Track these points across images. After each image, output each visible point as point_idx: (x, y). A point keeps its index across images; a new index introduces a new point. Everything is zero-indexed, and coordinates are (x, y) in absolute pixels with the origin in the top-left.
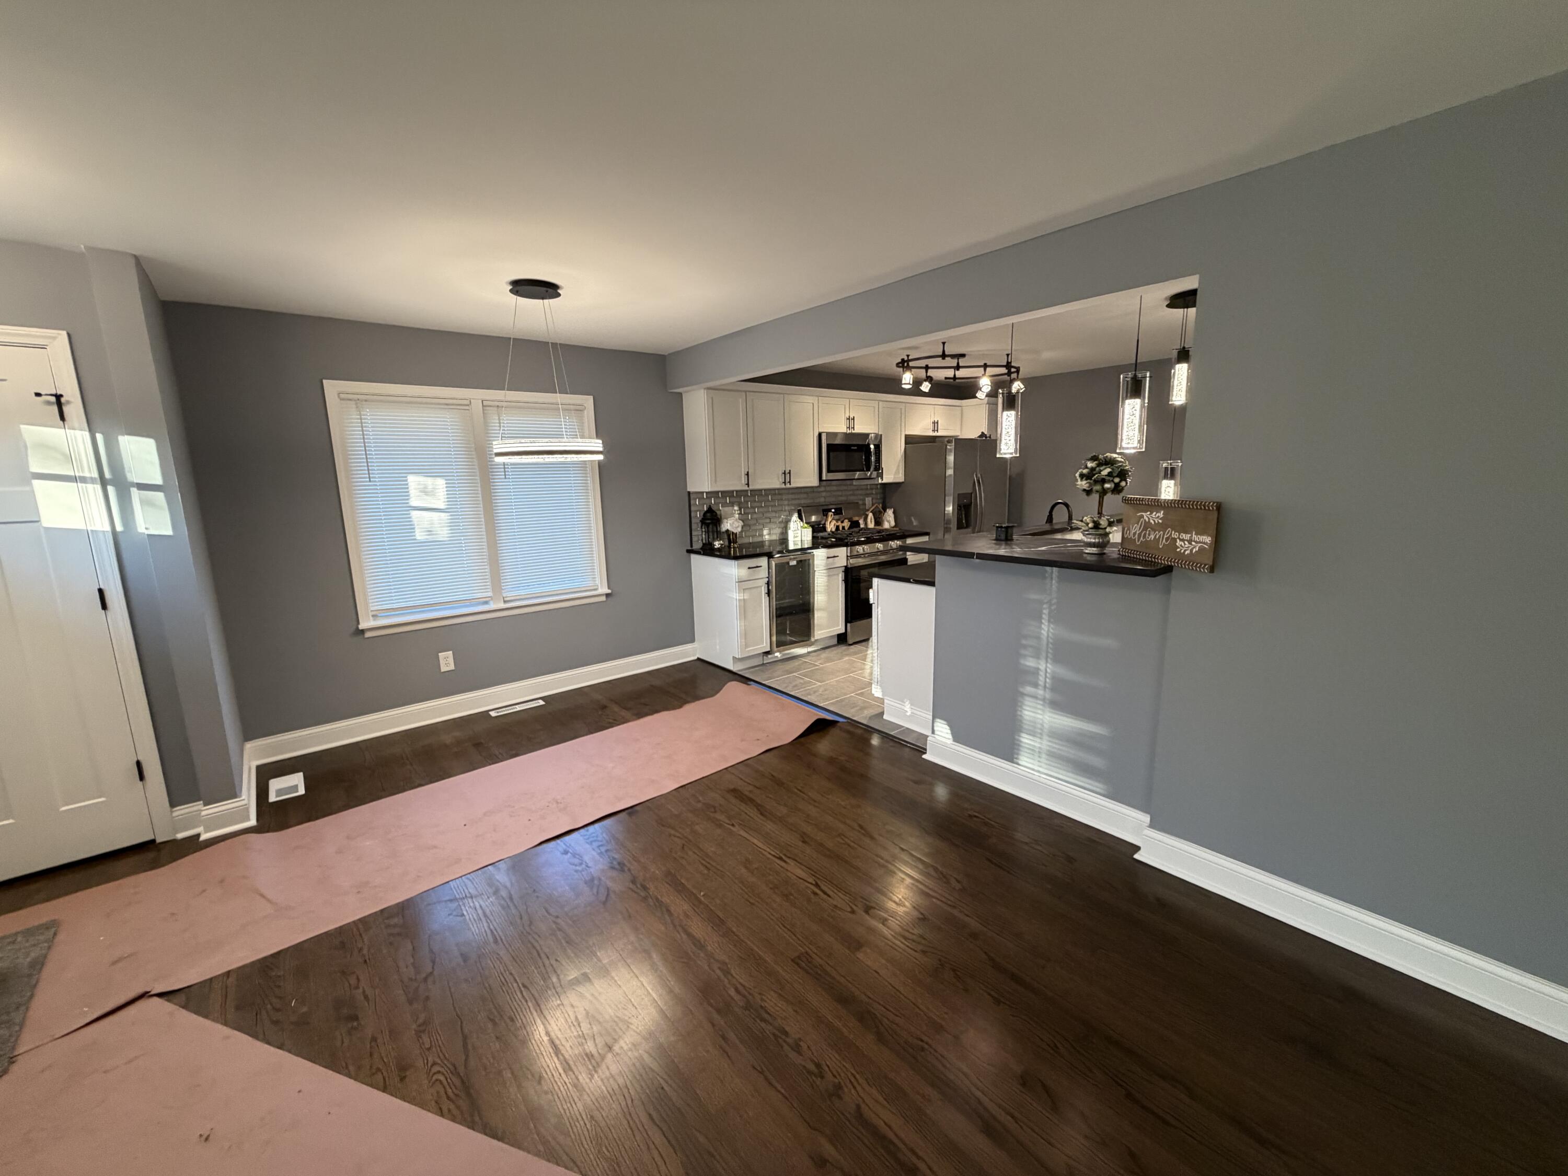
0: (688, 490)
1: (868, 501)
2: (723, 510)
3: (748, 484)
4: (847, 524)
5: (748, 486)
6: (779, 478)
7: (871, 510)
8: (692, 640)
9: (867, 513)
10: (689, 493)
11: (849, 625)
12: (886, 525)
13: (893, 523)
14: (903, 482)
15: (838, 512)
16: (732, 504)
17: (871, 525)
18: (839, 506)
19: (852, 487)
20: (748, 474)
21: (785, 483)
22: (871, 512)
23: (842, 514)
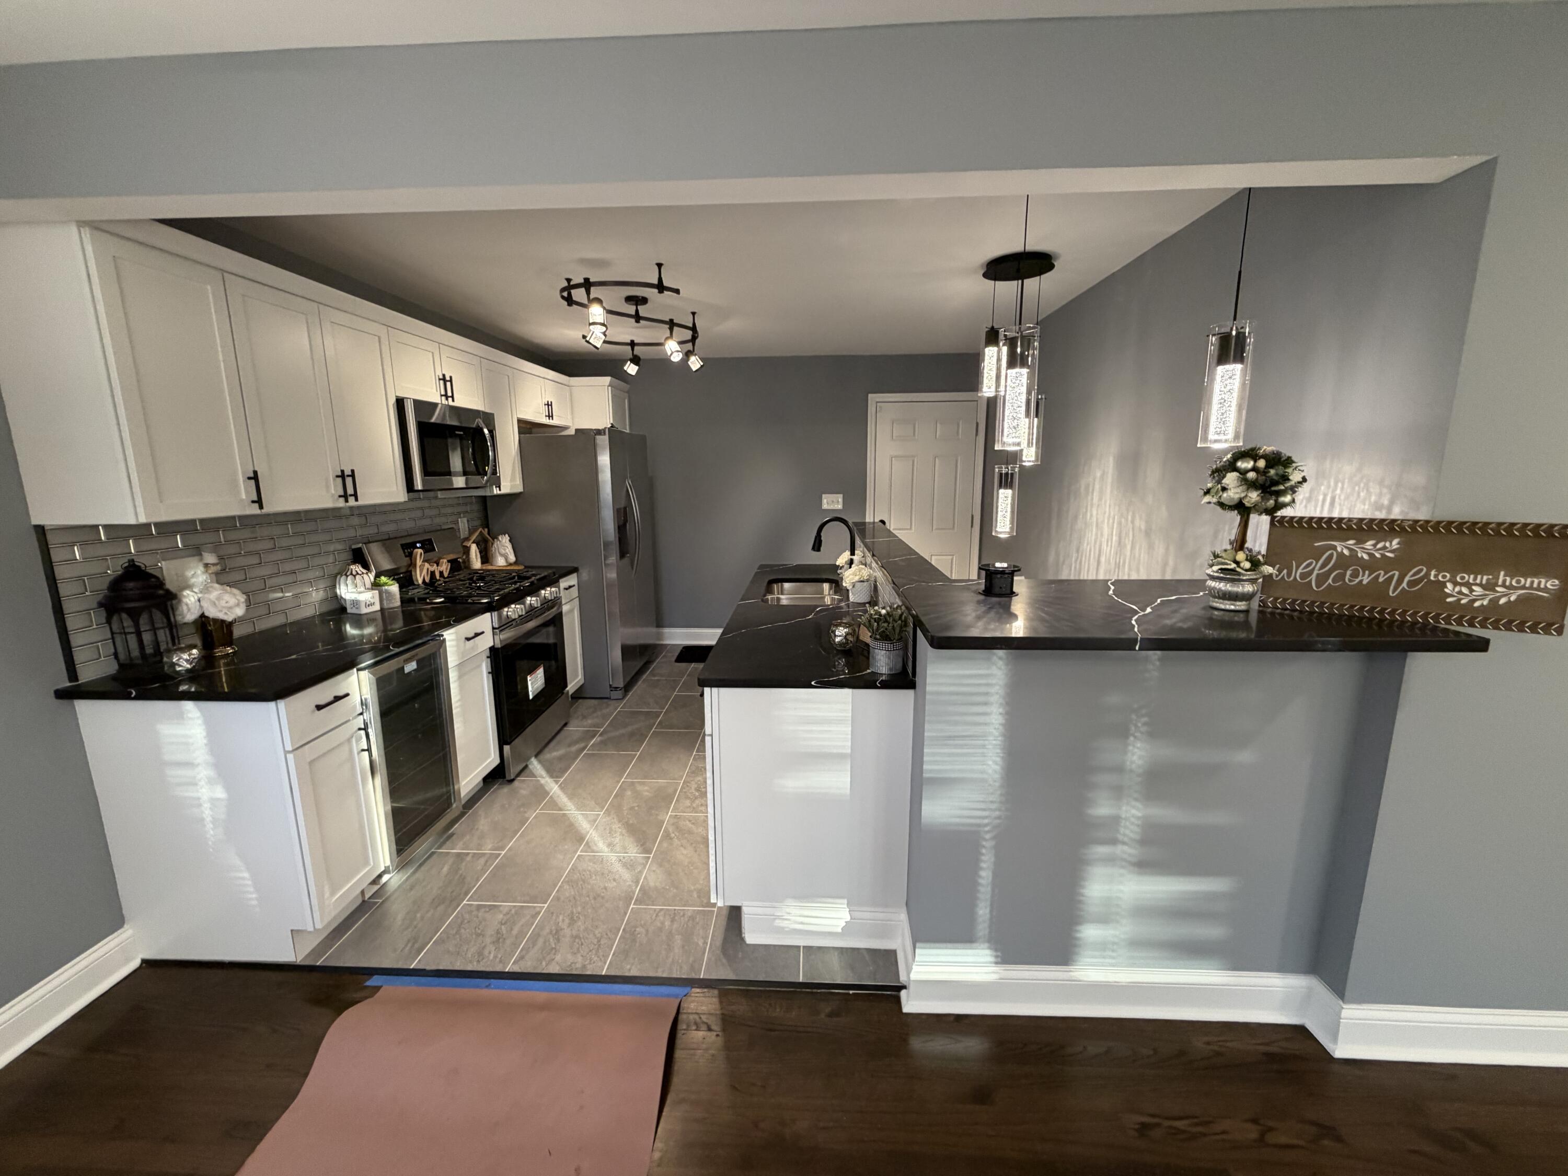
0: (35, 521)
1: (463, 525)
2: (168, 570)
3: (259, 502)
4: (445, 567)
5: (261, 507)
6: (328, 487)
7: (474, 537)
8: (117, 922)
9: (467, 544)
10: (40, 530)
11: (507, 748)
12: (500, 562)
13: (512, 558)
14: (521, 493)
15: (428, 546)
16: (196, 551)
17: (476, 564)
18: (426, 537)
19: (438, 503)
20: (255, 477)
21: (345, 496)
22: (473, 542)
23: (435, 550)
